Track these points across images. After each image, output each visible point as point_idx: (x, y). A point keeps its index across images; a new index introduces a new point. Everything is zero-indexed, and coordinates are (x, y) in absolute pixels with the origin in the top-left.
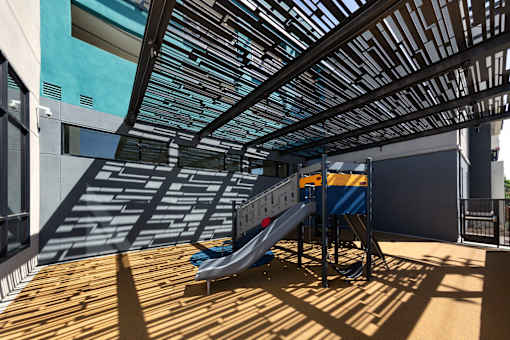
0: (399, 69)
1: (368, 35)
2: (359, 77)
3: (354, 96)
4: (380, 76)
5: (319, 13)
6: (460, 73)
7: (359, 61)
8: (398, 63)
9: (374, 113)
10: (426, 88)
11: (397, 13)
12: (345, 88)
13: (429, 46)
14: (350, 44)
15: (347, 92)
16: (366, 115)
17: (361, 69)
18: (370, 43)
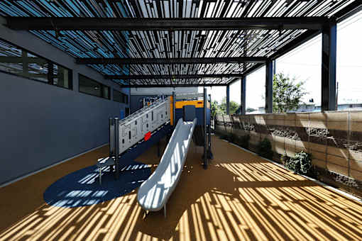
0: (171, 54)
1: (167, 32)
2: (154, 49)
3: (146, 57)
4: (162, 53)
5: (152, 6)
6: (187, 65)
7: (157, 41)
8: (171, 51)
9: (151, 69)
10: (176, 67)
11: (180, 32)
12: (144, 51)
13: (184, 50)
14: (158, 32)
15: (144, 53)
16: (147, 69)
17: (156, 46)
18: (166, 36)
